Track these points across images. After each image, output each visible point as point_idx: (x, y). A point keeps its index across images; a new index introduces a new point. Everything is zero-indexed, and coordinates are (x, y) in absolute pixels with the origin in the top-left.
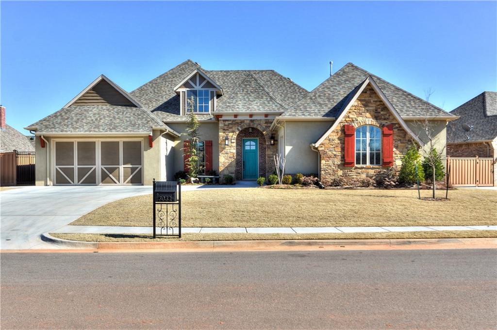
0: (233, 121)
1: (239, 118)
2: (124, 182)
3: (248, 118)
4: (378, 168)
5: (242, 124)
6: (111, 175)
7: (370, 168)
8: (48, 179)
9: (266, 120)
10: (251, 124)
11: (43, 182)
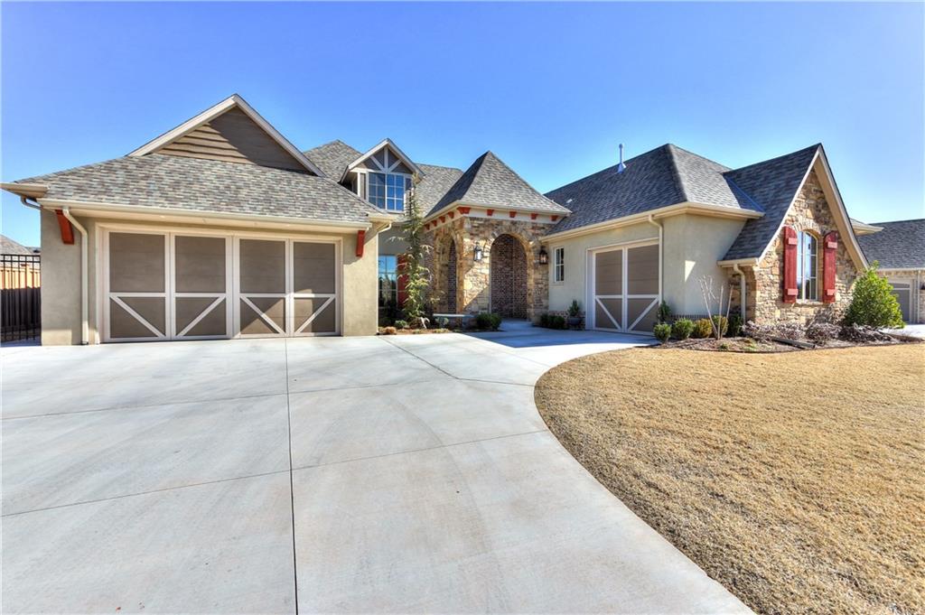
0: (486, 220)
1: (496, 216)
2: (295, 330)
3: (507, 217)
4: (818, 306)
5: (499, 227)
6: (264, 316)
7: (809, 306)
8: (85, 325)
9: (533, 223)
10: (513, 228)
11: (69, 334)
